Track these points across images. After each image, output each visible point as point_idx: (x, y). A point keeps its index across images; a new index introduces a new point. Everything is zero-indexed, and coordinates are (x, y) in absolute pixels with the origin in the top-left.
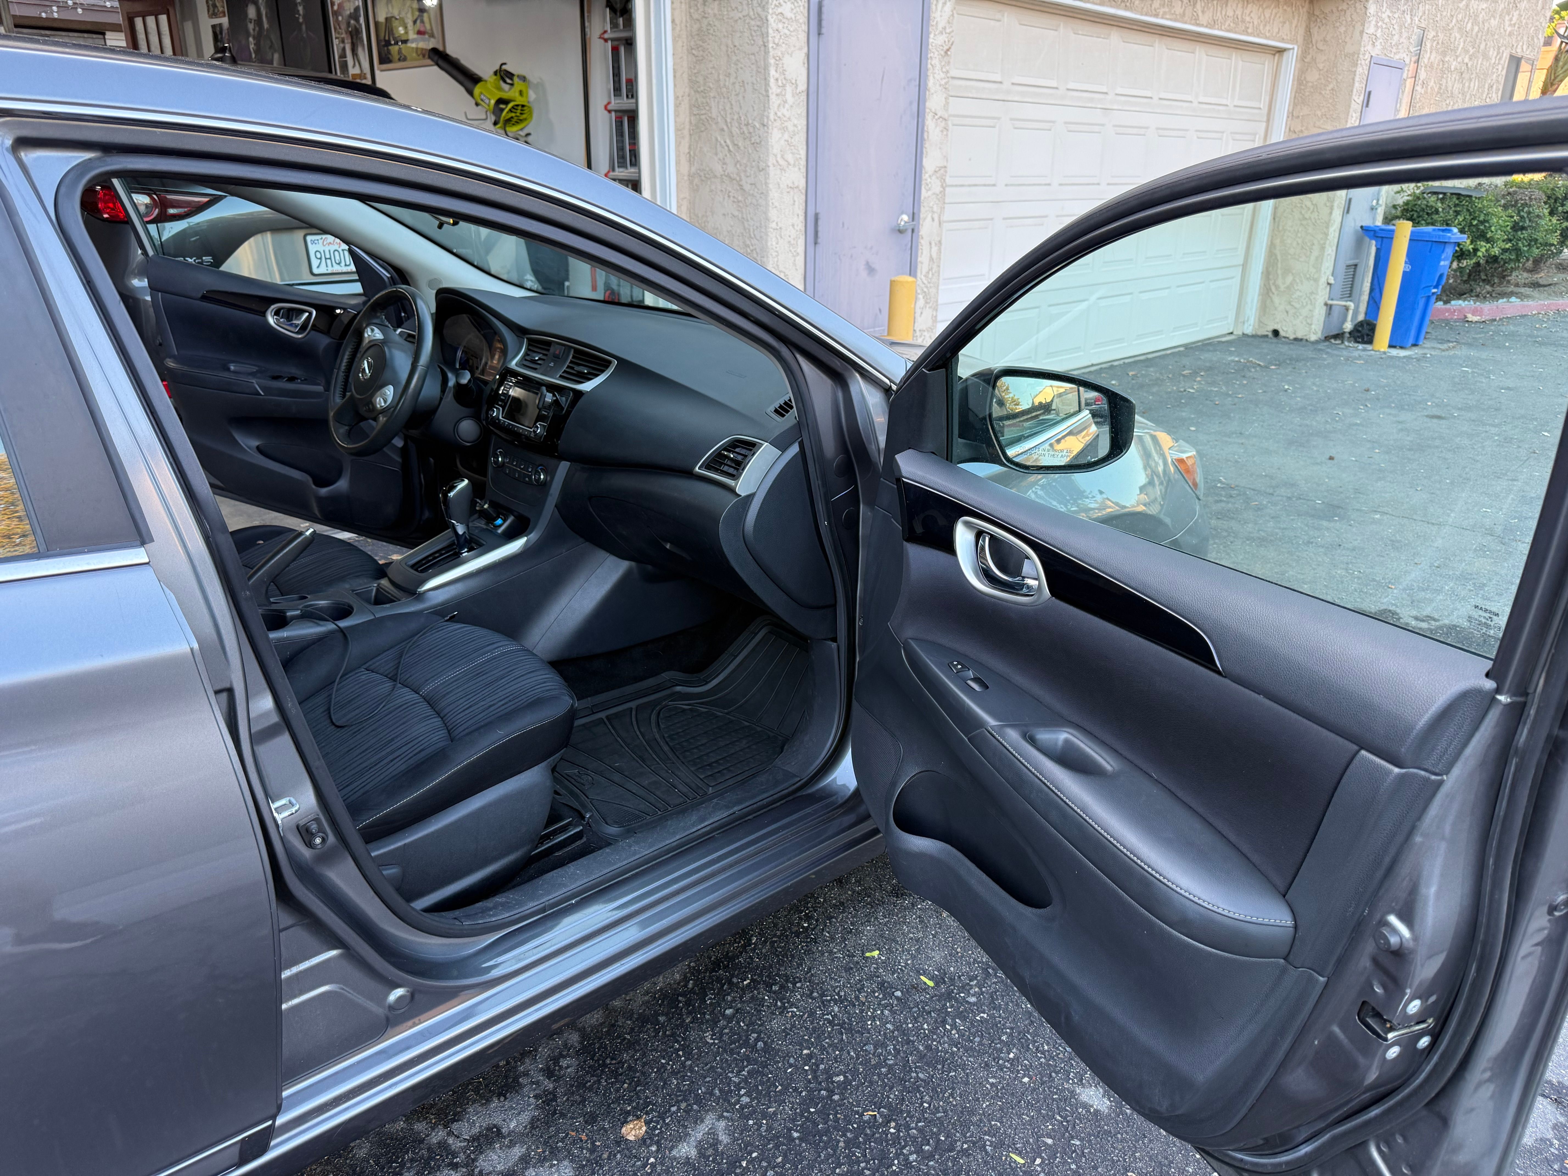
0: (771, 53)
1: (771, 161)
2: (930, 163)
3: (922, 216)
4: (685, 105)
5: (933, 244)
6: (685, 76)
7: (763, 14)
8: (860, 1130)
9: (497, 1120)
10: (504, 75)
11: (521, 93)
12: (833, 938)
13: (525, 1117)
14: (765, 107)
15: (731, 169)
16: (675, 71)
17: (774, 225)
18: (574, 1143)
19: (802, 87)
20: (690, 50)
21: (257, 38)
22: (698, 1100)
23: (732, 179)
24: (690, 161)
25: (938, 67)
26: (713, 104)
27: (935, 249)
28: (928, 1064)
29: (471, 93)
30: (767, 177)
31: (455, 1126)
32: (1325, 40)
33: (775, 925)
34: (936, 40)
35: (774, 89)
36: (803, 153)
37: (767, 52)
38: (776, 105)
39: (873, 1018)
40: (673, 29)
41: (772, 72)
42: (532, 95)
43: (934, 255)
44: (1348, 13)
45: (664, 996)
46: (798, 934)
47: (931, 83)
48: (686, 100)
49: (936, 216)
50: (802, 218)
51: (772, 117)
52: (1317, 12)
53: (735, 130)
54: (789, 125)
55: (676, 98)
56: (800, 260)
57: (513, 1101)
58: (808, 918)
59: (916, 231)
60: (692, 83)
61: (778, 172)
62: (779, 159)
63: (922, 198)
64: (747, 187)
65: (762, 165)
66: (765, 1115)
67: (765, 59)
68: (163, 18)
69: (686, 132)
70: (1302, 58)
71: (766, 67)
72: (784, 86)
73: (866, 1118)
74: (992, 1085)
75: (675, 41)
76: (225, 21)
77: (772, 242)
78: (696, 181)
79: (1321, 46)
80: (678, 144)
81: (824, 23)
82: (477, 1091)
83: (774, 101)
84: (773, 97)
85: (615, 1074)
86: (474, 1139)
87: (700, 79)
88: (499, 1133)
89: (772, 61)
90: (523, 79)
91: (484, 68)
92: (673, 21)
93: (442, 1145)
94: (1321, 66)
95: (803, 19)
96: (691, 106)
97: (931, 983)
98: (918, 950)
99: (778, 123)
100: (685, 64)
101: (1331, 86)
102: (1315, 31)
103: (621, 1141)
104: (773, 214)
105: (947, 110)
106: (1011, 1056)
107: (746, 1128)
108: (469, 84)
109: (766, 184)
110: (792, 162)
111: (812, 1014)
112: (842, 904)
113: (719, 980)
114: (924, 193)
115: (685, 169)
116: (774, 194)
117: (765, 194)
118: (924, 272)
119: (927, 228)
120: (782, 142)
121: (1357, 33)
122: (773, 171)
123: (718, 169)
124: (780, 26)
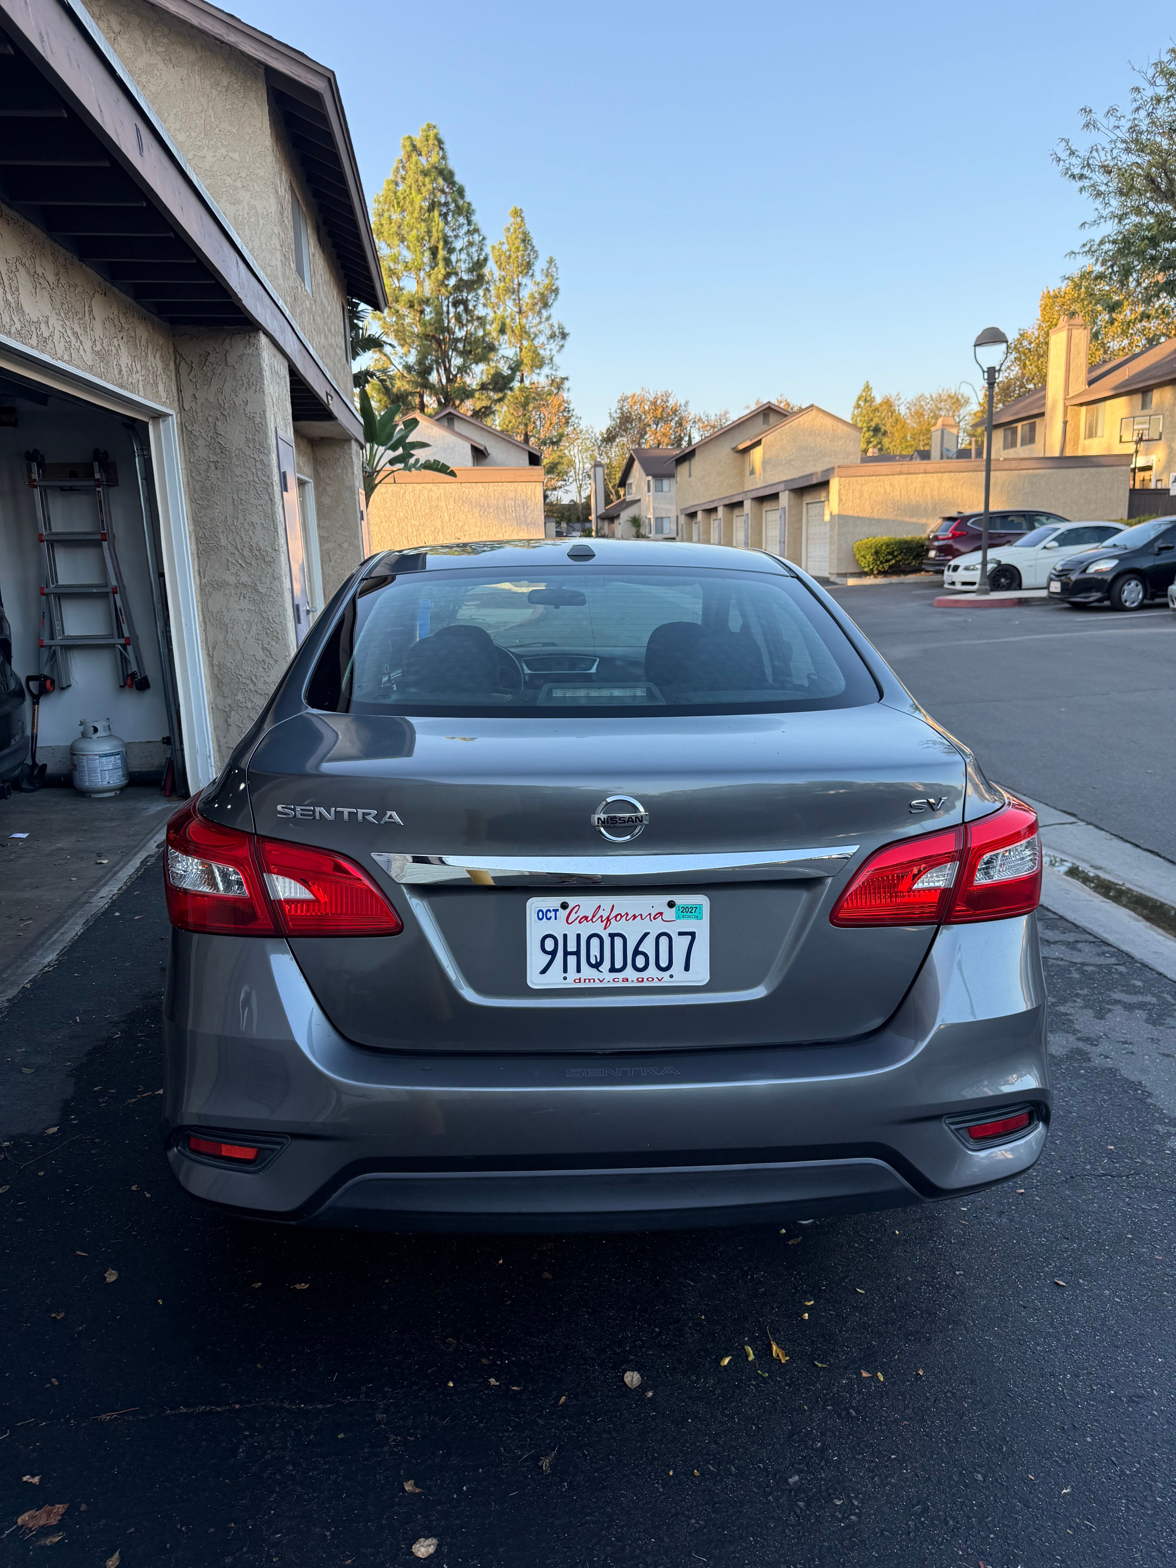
32: (329, 477)
44: (341, 461)
52: (319, 459)
70: (316, 488)
79: (327, 480)
94: (331, 494)
101: (341, 508)
102: (321, 470)
121: (350, 474)
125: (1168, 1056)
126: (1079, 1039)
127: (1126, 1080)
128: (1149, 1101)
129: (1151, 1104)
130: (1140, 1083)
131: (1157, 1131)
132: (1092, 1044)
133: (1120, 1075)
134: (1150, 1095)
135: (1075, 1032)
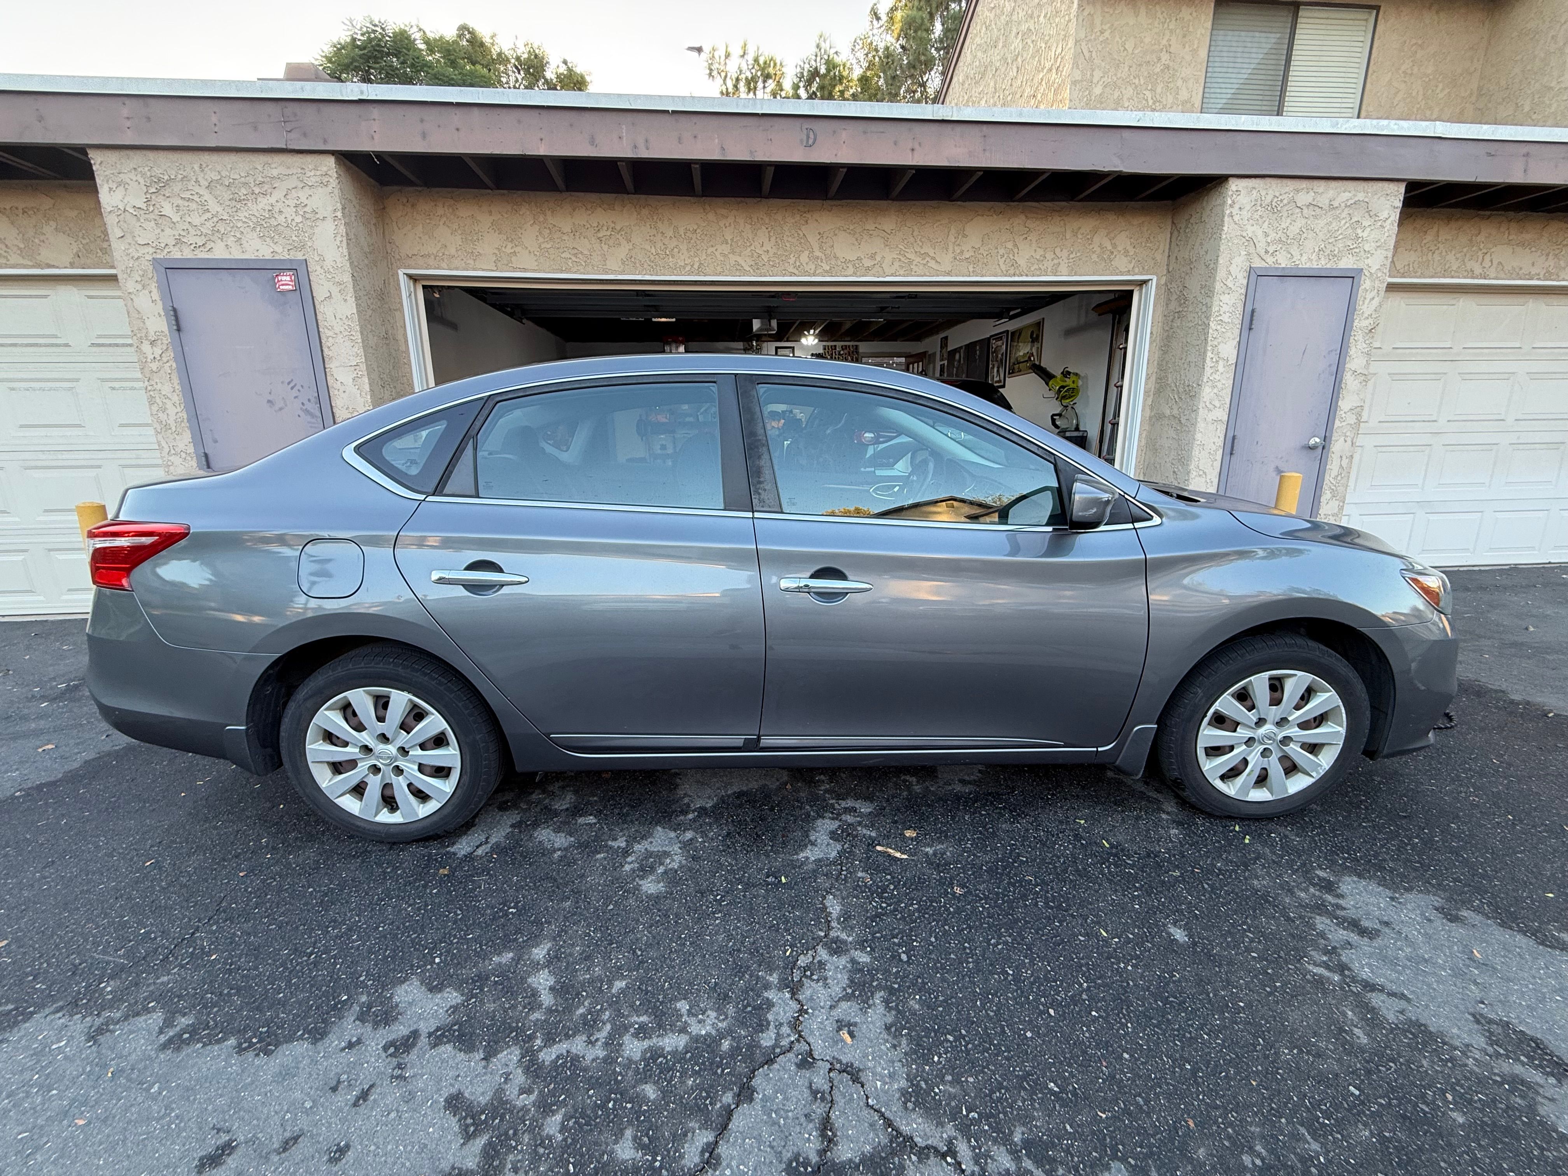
0: (1210, 343)
1: (1201, 405)
2: (1345, 404)
3: (1333, 438)
4: (1153, 378)
5: (1344, 458)
6: (1156, 363)
7: (1206, 322)
8: (1020, 882)
9: (857, 806)
10: (1066, 374)
11: (1073, 382)
12: (1061, 807)
13: (869, 810)
14: (1202, 374)
15: (1175, 412)
16: (1148, 360)
17: (1199, 442)
18: (882, 827)
19: (1233, 361)
20: (1160, 348)
21: (957, 369)
22: (946, 836)
23: (1175, 417)
24: (1152, 409)
25: (1361, 339)
26: (1170, 376)
27: (1345, 462)
28: (1079, 875)
29: (1047, 384)
30: (1197, 415)
31: (840, 802)
33: (1032, 791)
34: (1360, 323)
35: (1208, 362)
36: (1228, 401)
37: (1206, 343)
38: (1209, 373)
39: (1060, 845)
40: (1151, 337)
41: (1209, 354)
42: (1080, 383)
43: (1344, 465)
45: (956, 795)
46: (1042, 799)
47: (1352, 351)
48: (1154, 375)
49: (1349, 440)
50: (1222, 439)
51: (1205, 380)
53: (1181, 390)
54: (1219, 385)
55: (1147, 374)
56: (1217, 464)
57: (868, 804)
58: (1053, 795)
59: (1327, 448)
60: (1160, 365)
61: (1206, 411)
62: (1207, 404)
63: (1335, 426)
64: (1183, 421)
65: (1195, 408)
66: (974, 855)
67: (1205, 347)
68: (921, 364)
69: (1152, 393)
71: (1205, 353)
72: (1217, 361)
73: (1027, 878)
74: (1112, 899)
75: (1151, 343)
76: (946, 362)
77: (1196, 452)
78: (1153, 420)
80: (1145, 400)
81: (1254, 322)
82: (855, 794)
83: (1208, 371)
84: (1207, 369)
85: (915, 812)
86: (845, 808)
87: (1164, 363)
88: (855, 811)
89: (1209, 348)
90: (1076, 374)
91: (1057, 371)
92: (1151, 333)
93: (832, 805)
95: (1238, 322)
96: (1157, 379)
97: (1107, 846)
98: (1110, 831)
99: (1210, 383)
100: (1156, 356)
103: (902, 834)
104: (1198, 436)
105: (1368, 369)
106: (1136, 893)
107: (962, 855)
108: (1047, 380)
109: (1196, 419)
110: (1218, 405)
111: (1027, 830)
112: (1078, 796)
113: (987, 800)
114: (1337, 423)
115: (1148, 413)
116: (1201, 425)
117: (1194, 425)
118: (1333, 476)
119: (1338, 446)
120: (1212, 394)
122: (1202, 412)
123: (1168, 412)
124: (1219, 327)
125: (286, 1145)
126: (415, 1034)
127: (290, 1039)
128: (232, 1041)
129: (224, 1039)
130: (268, 1053)
131: (184, 1015)
132: (392, 1044)
133: (301, 1038)
134: (240, 1050)
135: (438, 1037)
